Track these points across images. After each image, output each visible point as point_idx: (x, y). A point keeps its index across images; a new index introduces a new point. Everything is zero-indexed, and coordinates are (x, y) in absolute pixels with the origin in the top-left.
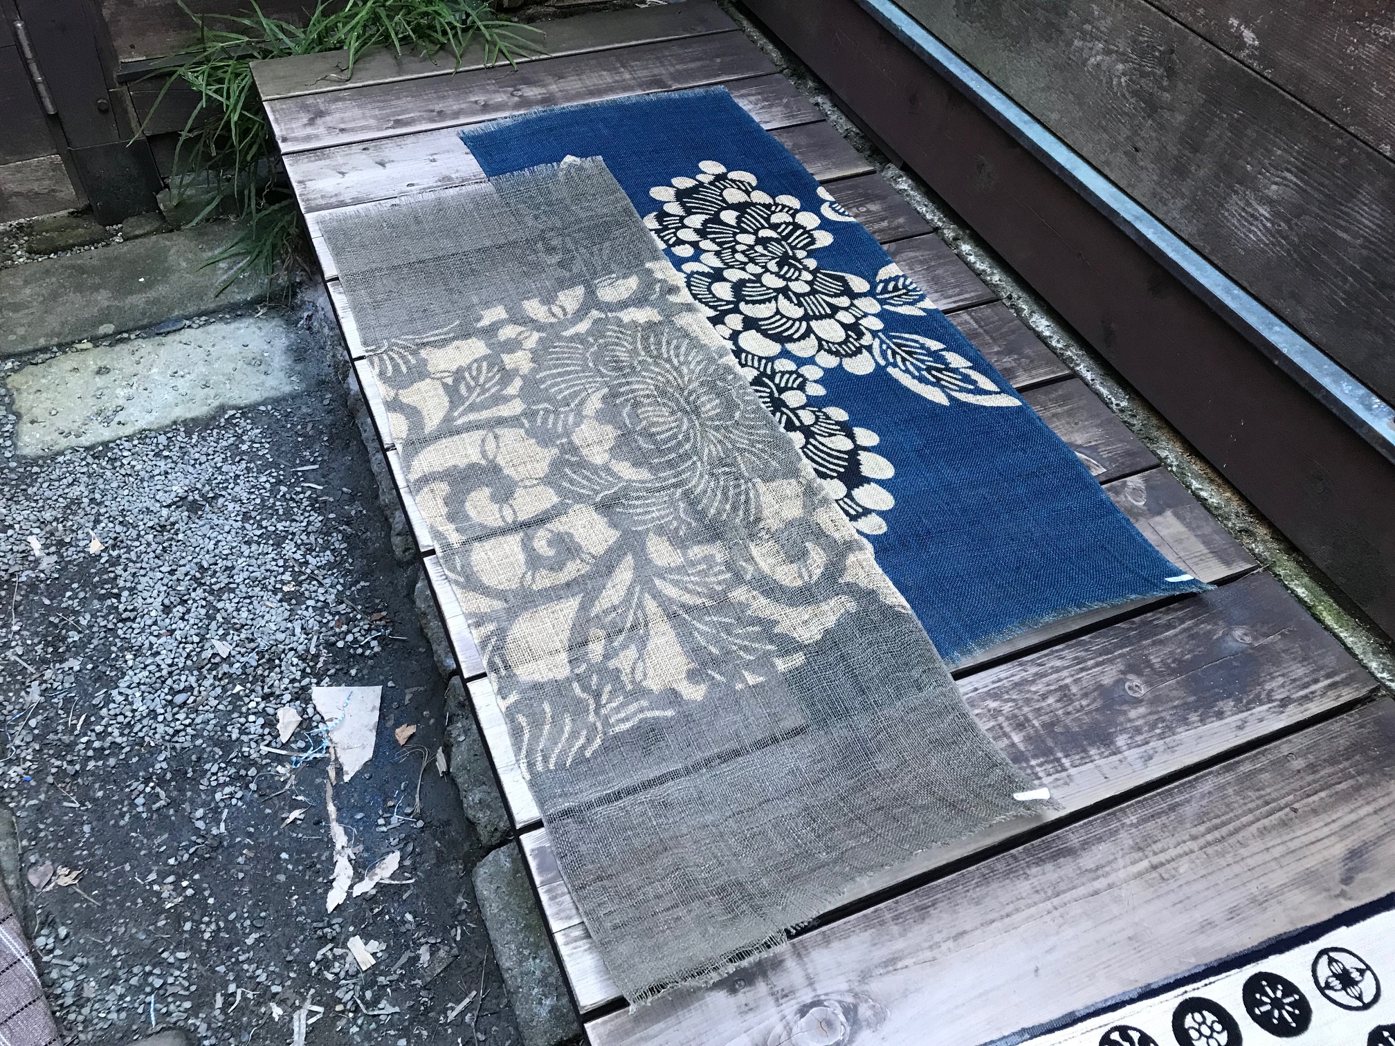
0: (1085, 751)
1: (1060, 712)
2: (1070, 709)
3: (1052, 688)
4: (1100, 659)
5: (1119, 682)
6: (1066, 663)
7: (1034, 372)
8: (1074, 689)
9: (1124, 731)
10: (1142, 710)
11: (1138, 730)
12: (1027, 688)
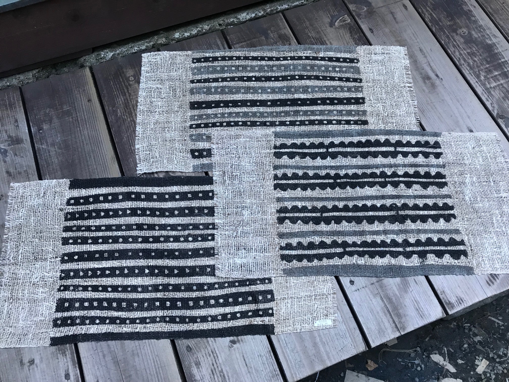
0: (496, 53)
1: (480, 57)
2: (478, 54)
3: (470, 58)
4: (452, 40)
5: (462, 36)
6: (457, 51)
7: (281, 27)
8: (469, 51)
9: (485, 40)
10: (473, 32)
11: (483, 36)
12: (472, 66)
